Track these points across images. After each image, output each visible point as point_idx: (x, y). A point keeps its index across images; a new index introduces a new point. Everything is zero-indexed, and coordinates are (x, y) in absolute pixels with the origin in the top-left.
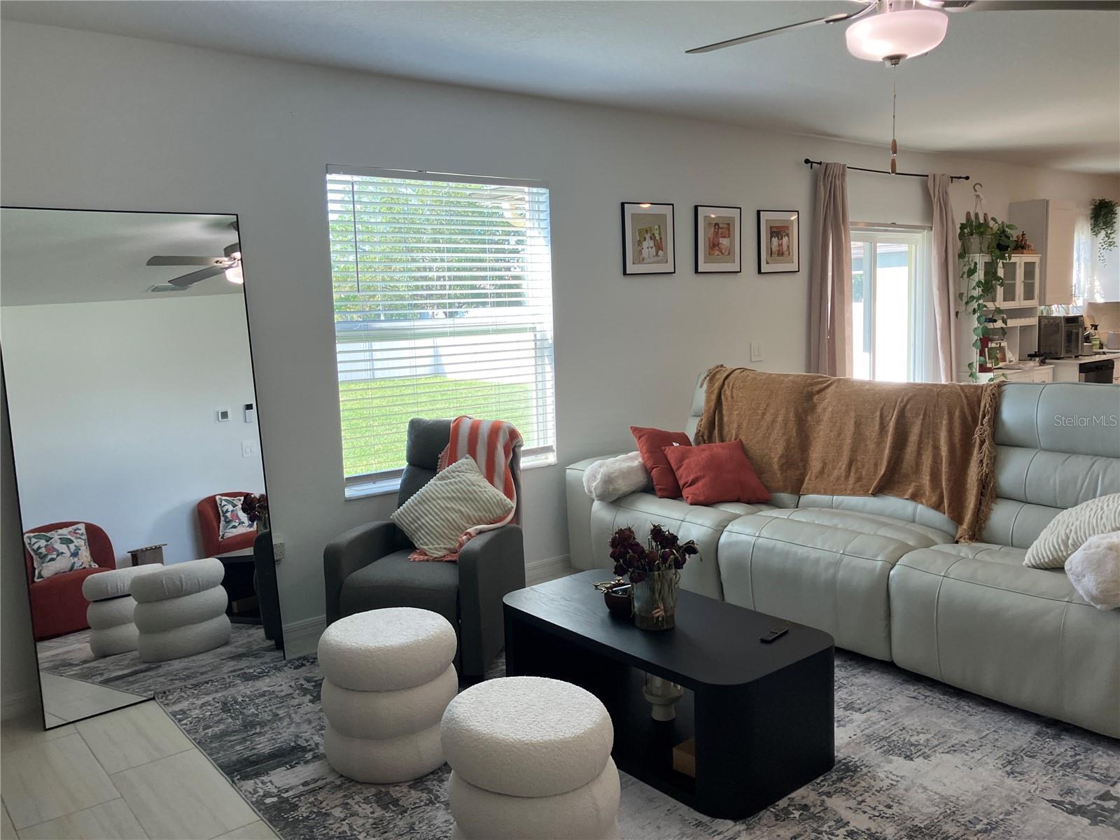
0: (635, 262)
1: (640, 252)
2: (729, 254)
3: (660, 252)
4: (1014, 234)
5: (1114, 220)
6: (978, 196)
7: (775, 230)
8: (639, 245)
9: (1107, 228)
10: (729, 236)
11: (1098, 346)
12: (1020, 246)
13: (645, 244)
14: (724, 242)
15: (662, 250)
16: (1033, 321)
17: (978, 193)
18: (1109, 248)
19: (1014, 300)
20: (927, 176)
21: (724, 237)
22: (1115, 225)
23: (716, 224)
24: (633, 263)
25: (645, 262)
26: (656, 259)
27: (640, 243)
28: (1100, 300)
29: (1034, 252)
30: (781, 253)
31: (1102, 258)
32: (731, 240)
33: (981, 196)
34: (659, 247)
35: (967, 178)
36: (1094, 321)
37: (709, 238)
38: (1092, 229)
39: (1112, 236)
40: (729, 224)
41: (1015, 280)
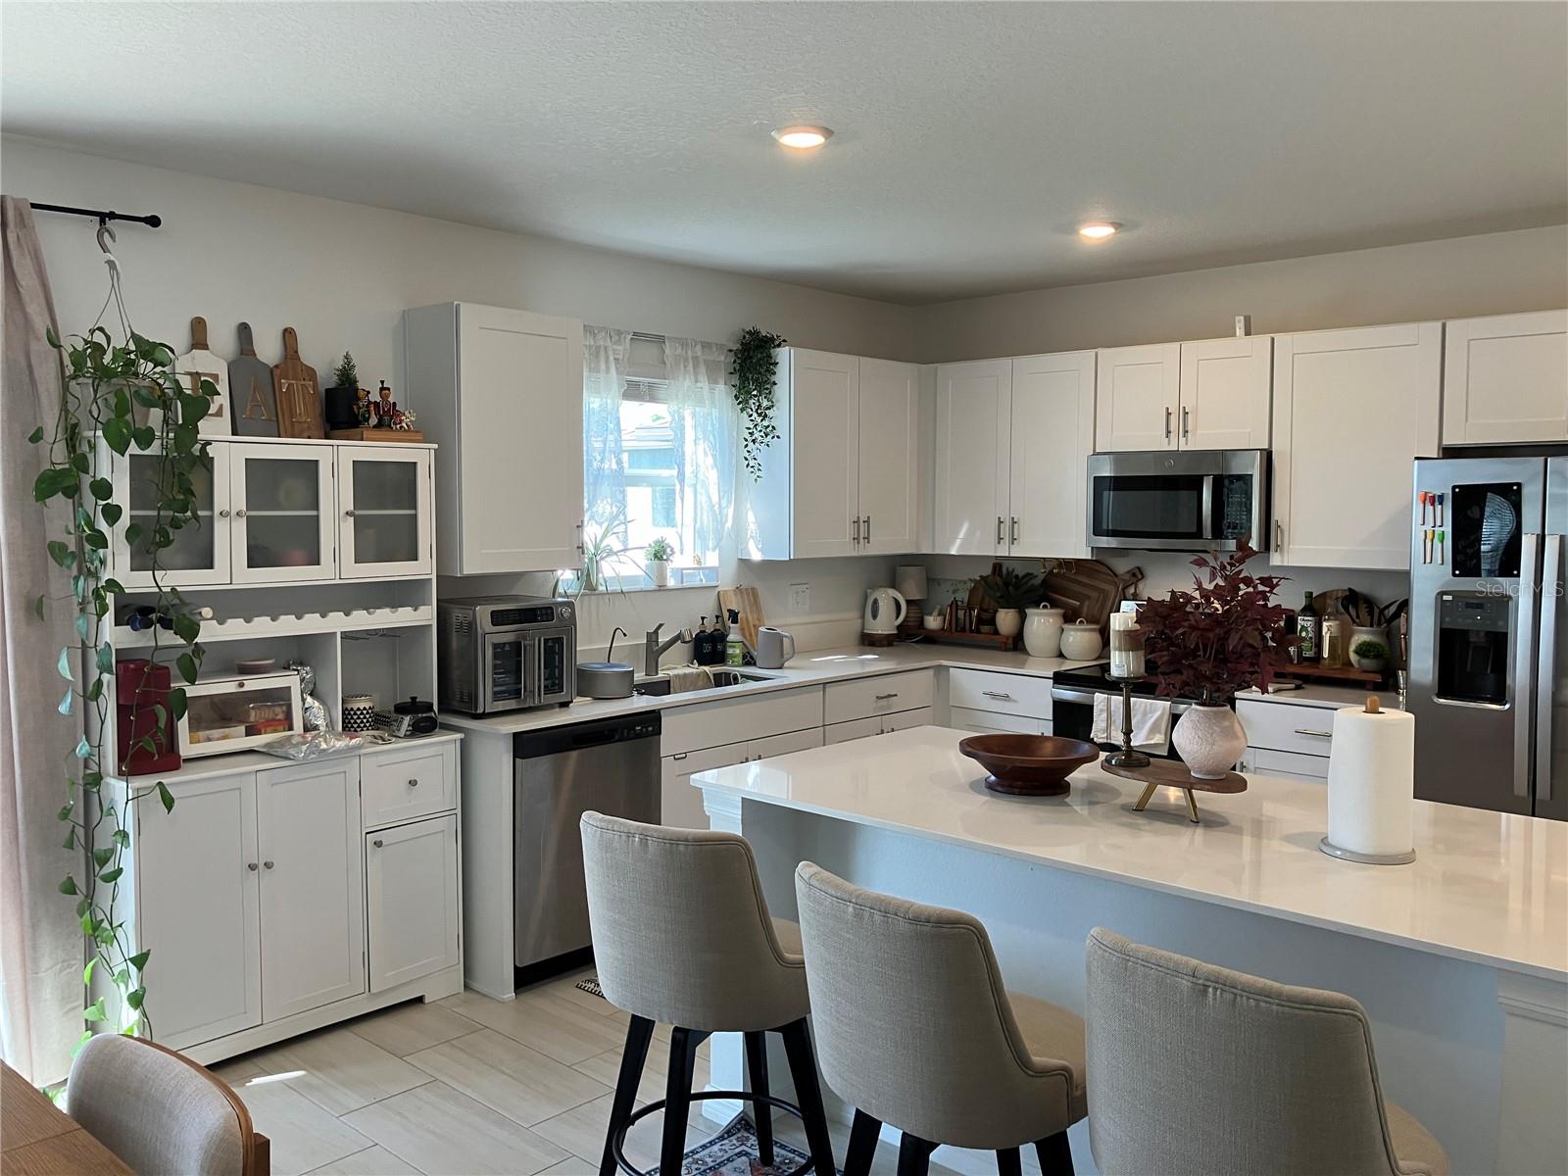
5: (773, 378)
6: (111, 264)
9: (760, 395)
16: (426, 615)
18: (766, 440)
28: (756, 556)
31: (751, 462)
35: (154, 221)
38: (737, 398)
39: (769, 412)
41: (316, 506)
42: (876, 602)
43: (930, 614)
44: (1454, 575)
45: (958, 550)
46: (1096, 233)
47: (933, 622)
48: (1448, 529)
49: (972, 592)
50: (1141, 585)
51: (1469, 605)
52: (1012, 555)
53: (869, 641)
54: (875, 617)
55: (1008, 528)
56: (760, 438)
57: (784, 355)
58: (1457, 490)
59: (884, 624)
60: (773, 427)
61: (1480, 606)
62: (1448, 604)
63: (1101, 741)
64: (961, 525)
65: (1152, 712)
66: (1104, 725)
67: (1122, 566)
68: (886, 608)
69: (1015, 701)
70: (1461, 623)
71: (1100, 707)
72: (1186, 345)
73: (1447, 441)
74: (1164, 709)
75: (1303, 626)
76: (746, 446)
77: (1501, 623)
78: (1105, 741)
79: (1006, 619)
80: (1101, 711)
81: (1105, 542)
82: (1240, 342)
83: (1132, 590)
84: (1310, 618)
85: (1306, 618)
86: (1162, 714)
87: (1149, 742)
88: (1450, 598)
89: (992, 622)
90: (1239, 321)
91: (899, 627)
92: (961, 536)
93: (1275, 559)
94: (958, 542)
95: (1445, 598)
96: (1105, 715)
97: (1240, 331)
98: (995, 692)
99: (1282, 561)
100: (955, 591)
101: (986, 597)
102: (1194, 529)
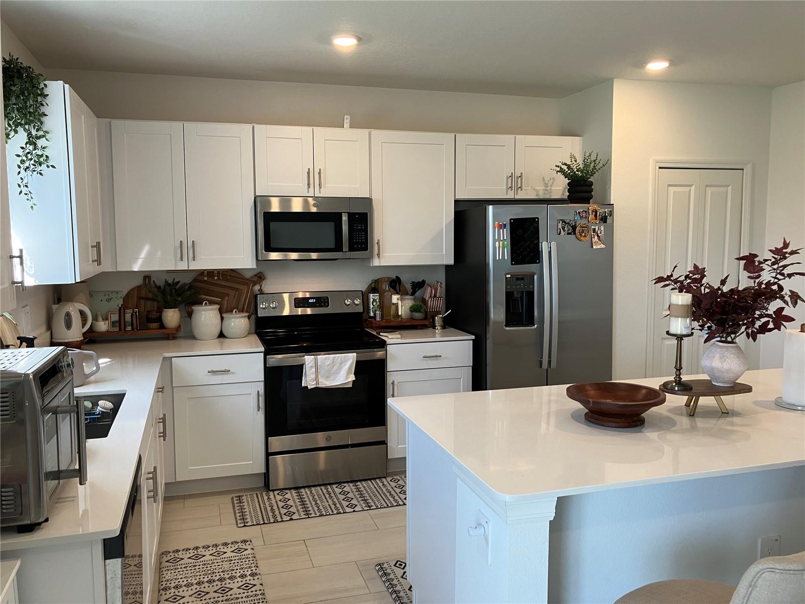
5: (43, 109)
9: (31, 122)
18: (39, 169)
22: (44, 119)
31: (24, 190)
39: (41, 143)
42: (68, 315)
43: (97, 319)
44: (512, 264)
45: (139, 266)
46: (345, 43)
47: (102, 326)
48: (509, 241)
49: (126, 299)
51: (518, 279)
52: (190, 269)
55: (186, 248)
56: (32, 167)
58: (512, 221)
60: (47, 157)
61: (522, 279)
62: (509, 279)
63: (312, 387)
64: (142, 249)
65: (346, 361)
66: (314, 376)
68: (76, 320)
69: (233, 373)
70: (515, 288)
71: (310, 365)
72: (317, 129)
73: (458, 197)
74: (353, 357)
75: (374, 300)
76: (19, 173)
77: (531, 286)
78: (315, 386)
79: (172, 317)
80: (311, 367)
81: (274, 256)
82: (348, 132)
84: (378, 294)
85: (375, 295)
86: (352, 363)
87: (347, 381)
88: (509, 276)
89: (159, 320)
90: (347, 119)
91: (84, 334)
92: (143, 255)
93: (371, 262)
94: (140, 261)
95: (507, 276)
96: (314, 370)
97: (347, 125)
98: (215, 369)
99: (380, 263)
100: (109, 300)
101: (142, 302)
102: (332, 246)
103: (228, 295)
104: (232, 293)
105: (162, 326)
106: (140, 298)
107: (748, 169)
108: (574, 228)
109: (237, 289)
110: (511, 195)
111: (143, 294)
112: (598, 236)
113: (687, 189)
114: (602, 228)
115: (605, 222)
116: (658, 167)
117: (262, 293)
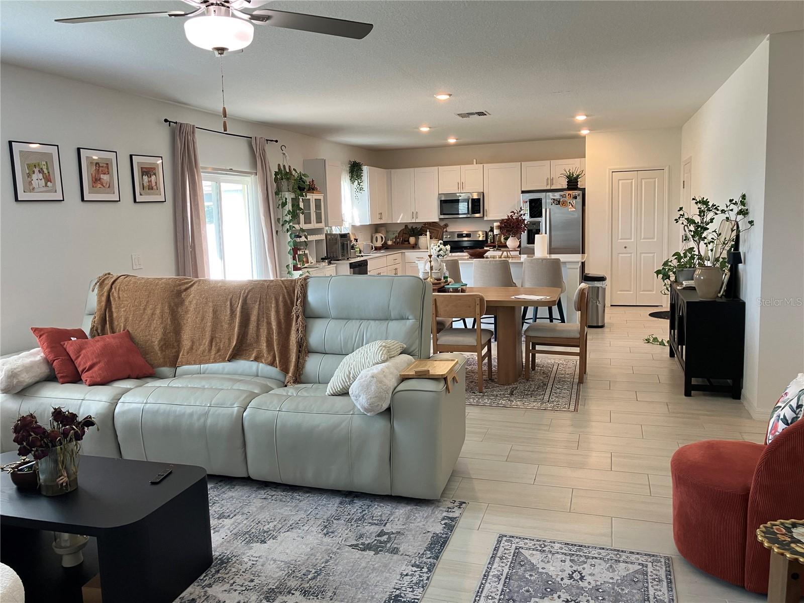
0: (25, 191)
1: (30, 183)
2: (109, 187)
3: (49, 184)
4: (308, 180)
5: (362, 174)
6: (284, 154)
7: (144, 170)
8: (28, 177)
9: (358, 179)
10: (109, 174)
11: (358, 252)
12: (312, 189)
13: (34, 177)
14: (105, 177)
15: (51, 182)
16: (323, 237)
17: (284, 152)
18: (361, 191)
19: (310, 223)
20: (251, 138)
21: (104, 174)
22: (362, 177)
23: (96, 163)
24: (24, 192)
25: (35, 191)
26: (45, 189)
27: (29, 175)
28: (358, 224)
29: (320, 192)
30: (151, 188)
31: (357, 198)
32: (110, 176)
33: (286, 154)
34: (48, 179)
35: (277, 141)
36: (356, 237)
37: (92, 174)
38: (350, 180)
39: (361, 184)
40: (107, 164)
41: (310, 210)
42: (377, 237)
43: (388, 240)
44: (530, 218)
45: (400, 221)
46: (452, 141)
47: (390, 243)
48: (528, 208)
49: (399, 234)
50: (447, 228)
51: (533, 224)
52: (416, 222)
53: (377, 249)
54: (377, 242)
55: (415, 214)
56: (359, 191)
57: (365, 169)
58: (530, 200)
59: (379, 244)
60: (363, 188)
61: (535, 224)
62: (529, 224)
64: (400, 215)
67: (442, 224)
68: (379, 239)
70: (531, 228)
72: (462, 166)
73: (522, 190)
75: (491, 235)
76: (356, 193)
77: (539, 227)
79: (412, 240)
81: (442, 217)
82: (475, 166)
83: (445, 230)
84: (492, 233)
89: (408, 241)
90: (474, 161)
91: (382, 244)
92: (401, 217)
93: (485, 218)
94: (400, 219)
97: (475, 163)
98: (419, 257)
99: (487, 219)
100: (393, 234)
101: (404, 235)
102: (466, 212)
103: (434, 232)
104: (435, 231)
105: (409, 243)
106: (403, 233)
107: (667, 169)
108: (559, 202)
109: (437, 230)
110: (548, 188)
111: (405, 232)
112: (572, 205)
113: (630, 181)
114: (574, 201)
115: (576, 198)
116: (611, 172)
117: (446, 231)
